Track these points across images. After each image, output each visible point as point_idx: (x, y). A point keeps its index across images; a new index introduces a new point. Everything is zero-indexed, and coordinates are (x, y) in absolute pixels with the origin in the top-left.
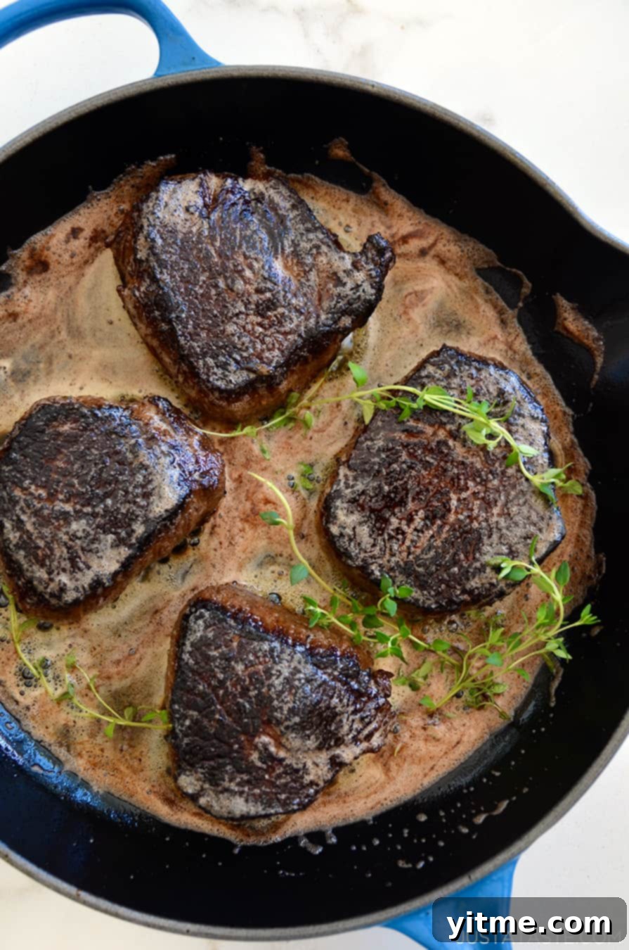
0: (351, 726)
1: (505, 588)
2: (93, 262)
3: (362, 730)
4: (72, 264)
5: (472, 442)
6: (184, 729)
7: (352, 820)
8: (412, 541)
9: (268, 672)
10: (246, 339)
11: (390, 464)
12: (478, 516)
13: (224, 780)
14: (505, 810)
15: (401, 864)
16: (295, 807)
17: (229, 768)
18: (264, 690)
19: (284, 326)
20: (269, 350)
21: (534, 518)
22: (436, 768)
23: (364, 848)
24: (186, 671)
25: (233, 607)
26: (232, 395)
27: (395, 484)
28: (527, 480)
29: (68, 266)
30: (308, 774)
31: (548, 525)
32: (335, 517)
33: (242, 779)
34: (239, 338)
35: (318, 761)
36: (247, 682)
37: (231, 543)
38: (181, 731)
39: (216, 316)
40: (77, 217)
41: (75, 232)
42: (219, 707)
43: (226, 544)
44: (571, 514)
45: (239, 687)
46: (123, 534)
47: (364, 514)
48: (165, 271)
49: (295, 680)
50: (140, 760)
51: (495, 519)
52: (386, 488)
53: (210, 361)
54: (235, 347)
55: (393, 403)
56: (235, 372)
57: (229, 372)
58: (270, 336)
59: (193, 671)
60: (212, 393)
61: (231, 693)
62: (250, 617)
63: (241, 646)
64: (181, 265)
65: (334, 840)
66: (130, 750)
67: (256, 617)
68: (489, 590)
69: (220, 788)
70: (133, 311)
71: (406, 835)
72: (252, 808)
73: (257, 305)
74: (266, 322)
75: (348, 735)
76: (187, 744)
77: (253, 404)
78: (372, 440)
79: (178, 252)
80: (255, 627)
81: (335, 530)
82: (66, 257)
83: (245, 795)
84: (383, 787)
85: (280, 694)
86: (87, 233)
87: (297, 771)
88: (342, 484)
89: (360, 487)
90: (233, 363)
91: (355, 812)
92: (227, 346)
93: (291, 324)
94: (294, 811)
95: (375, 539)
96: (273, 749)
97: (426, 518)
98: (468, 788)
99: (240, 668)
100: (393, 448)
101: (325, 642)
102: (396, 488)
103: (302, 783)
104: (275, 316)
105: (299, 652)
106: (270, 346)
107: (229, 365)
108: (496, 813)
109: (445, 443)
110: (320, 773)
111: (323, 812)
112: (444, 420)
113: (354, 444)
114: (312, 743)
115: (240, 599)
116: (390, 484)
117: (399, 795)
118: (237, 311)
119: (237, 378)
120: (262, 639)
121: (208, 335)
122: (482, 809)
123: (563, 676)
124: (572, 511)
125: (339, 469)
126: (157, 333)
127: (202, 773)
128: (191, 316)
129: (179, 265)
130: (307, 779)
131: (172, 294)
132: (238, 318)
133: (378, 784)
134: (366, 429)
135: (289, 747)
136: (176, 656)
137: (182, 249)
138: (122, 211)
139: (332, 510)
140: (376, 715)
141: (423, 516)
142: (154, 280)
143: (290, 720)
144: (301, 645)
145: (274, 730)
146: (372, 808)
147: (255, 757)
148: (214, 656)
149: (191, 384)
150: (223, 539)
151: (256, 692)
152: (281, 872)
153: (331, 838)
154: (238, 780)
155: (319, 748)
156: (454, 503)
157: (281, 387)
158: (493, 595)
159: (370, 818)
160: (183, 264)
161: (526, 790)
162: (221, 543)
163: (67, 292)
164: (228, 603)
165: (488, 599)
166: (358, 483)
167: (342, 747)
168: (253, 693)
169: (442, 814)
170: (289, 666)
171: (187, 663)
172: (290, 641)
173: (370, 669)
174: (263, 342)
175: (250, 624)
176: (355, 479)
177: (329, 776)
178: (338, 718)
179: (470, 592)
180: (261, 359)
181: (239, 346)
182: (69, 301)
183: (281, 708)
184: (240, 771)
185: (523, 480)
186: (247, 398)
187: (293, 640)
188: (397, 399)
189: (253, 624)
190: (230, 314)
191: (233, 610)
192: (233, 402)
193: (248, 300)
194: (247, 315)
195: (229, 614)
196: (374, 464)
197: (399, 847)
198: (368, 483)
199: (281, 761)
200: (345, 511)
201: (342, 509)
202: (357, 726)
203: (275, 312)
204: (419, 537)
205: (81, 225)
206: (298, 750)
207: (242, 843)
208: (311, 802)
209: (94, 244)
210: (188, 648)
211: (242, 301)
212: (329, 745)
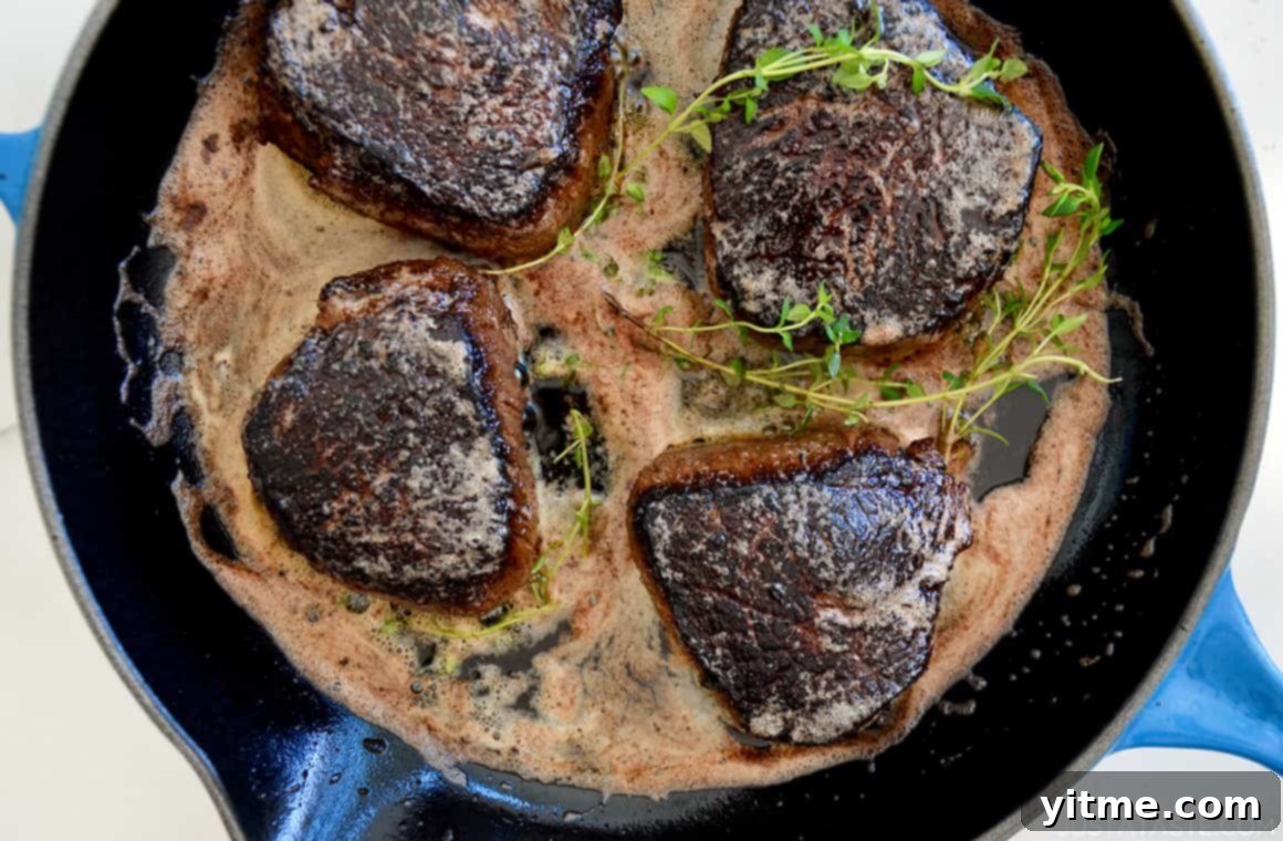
0: (921, 532)
1: (1006, 247)
2: (254, 167)
3: (937, 529)
4: (231, 185)
5: (855, 91)
6: (719, 662)
7: (989, 645)
8: (856, 261)
9: (779, 530)
10: (502, 135)
11: (770, 183)
12: (919, 179)
13: (807, 694)
14: (1174, 518)
15: (1085, 662)
16: (914, 673)
17: (802, 676)
18: (789, 555)
19: (535, 86)
20: (536, 127)
21: (991, 137)
22: (1053, 519)
23: (1027, 670)
24: (680, 591)
25: (687, 477)
26: (530, 212)
27: (791, 203)
28: (952, 95)
29: (227, 190)
30: (904, 624)
31: (1013, 134)
32: (744, 291)
33: (827, 679)
34: (493, 138)
35: (906, 600)
36: (762, 558)
37: (635, 403)
38: (718, 666)
39: (447, 132)
40: (200, 124)
41: (210, 145)
42: (746, 610)
43: (630, 409)
44: (1029, 106)
45: (756, 571)
46: (461, 431)
47: (776, 265)
48: (349, 122)
49: (818, 519)
50: (688, 729)
51: (942, 169)
52: (784, 215)
53: (479, 190)
54: (495, 152)
55: (726, 106)
56: (516, 182)
57: (509, 186)
58: (527, 110)
59: (686, 585)
60: (508, 226)
61: (750, 583)
62: (716, 477)
63: (725, 519)
64: (364, 102)
65: (983, 683)
66: (668, 723)
67: (721, 472)
68: (989, 261)
69: (808, 707)
70: (345, 197)
71: (1068, 624)
72: (862, 707)
73: (486, 84)
74: (510, 96)
75: (923, 546)
76: (735, 678)
77: (563, 204)
78: (728, 168)
79: (348, 86)
80: (729, 485)
81: (752, 306)
82: (219, 181)
83: (843, 697)
84: (1002, 581)
85: (810, 546)
86: (225, 137)
87: (889, 628)
88: (726, 244)
89: (750, 235)
90: (505, 172)
91: (987, 633)
92: (485, 158)
93: (541, 77)
94: (915, 679)
95: (808, 288)
96: (843, 619)
97: (856, 220)
98: (1109, 520)
99: (743, 548)
100: (762, 161)
101: (826, 451)
102: (795, 207)
103: (904, 639)
104: (516, 81)
105: (802, 483)
106: (536, 121)
107: (504, 177)
108: (1164, 529)
109: (822, 114)
110: (918, 614)
111: (948, 656)
112: (802, 85)
113: (711, 185)
114: (886, 583)
115: (689, 462)
116: (785, 207)
117: (1027, 580)
118: (467, 108)
119: (525, 185)
120: (748, 495)
121: (454, 161)
122: (1144, 534)
123: (1143, 310)
124: (1028, 101)
125: (710, 229)
126: (392, 202)
127: (775, 702)
128: (418, 154)
129: (361, 104)
130: (907, 630)
131: (377, 143)
132: (475, 115)
133: (994, 582)
134: (713, 158)
135: (861, 605)
136: (654, 580)
137: (351, 80)
138: (250, 82)
139: (734, 284)
140: (942, 501)
141: (850, 221)
142: (344, 141)
143: (842, 572)
144: (799, 472)
145: (829, 597)
146: (1005, 615)
147: (827, 643)
148: (701, 551)
149: (475, 233)
150: (622, 406)
151: (780, 564)
152: (943, 761)
153: (977, 683)
154: (823, 683)
155: (900, 583)
156: (878, 180)
157: (582, 161)
158: (998, 264)
159: (1010, 628)
160: (365, 98)
161: (1185, 479)
162: (624, 412)
163: (246, 224)
164: (679, 476)
165: (993, 274)
166: (745, 231)
167: (926, 565)
168: (778, 567)
169: (1096, 570)
170: (801, 507)
171: (674, 581)
172: (782, 476)
173: (900, 449)
174: (523, 122)
175: (721, 486)
176: (738, 228)
177: (932, 610)
178: (899, 533)
179: (967, 279)
180: (535, 143)
181: (500, 148)
182: (255, 232)
183: (823, 565)
184: (820, 671)
185: (947, 98)
186: (550, 202)
187: (785, 472)
188: (730, 97)
189: (724, 483)
190: (462, 118)
191: (690, 482)
192: (540, 219)
193: (471, 85)
194: (482, 104)
195: (687, 489)
196: (750, 195)
197: (1069, 643)
198: (758, 224)
199: (861, 628)
200: (750, 275)
201: (745, 275)
202: (928, 527)
203: (513, 77)
204: (860, 250)
205: (211, 130)
206: (875, 601)
207: (873, 755)
208: (928, 656)
209: (242, 145)
210: (663, 560)
211: (465, 91)
212: (908, 572)
